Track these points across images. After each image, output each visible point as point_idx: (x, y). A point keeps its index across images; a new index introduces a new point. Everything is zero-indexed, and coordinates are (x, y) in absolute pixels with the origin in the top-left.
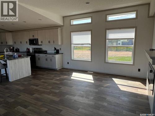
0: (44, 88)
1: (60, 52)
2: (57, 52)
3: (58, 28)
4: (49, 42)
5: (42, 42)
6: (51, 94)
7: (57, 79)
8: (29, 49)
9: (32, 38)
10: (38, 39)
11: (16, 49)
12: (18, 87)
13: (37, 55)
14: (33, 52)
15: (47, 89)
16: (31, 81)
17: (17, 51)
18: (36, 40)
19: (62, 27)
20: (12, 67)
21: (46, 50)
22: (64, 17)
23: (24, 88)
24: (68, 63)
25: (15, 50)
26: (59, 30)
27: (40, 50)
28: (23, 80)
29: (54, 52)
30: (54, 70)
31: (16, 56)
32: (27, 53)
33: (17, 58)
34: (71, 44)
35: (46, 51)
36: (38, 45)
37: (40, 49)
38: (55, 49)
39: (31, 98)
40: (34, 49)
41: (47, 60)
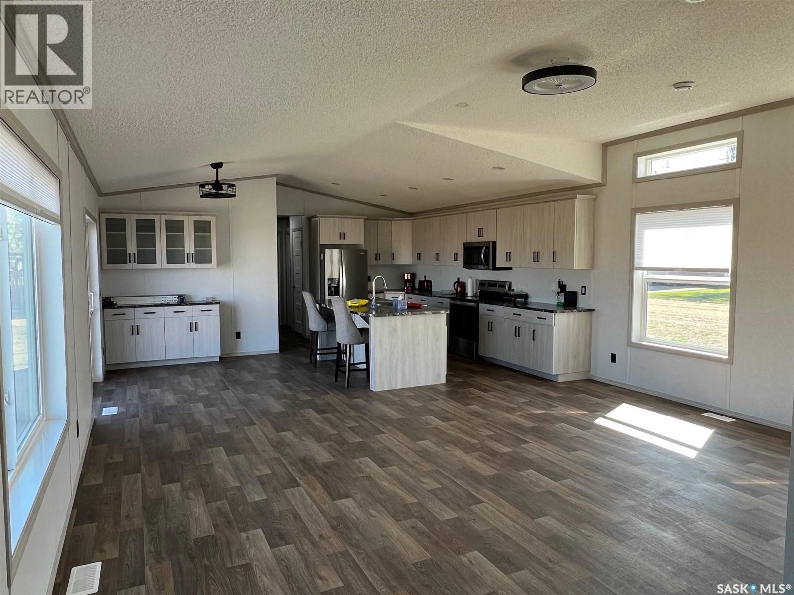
0: (465, 433)
1: (582, 302)
2: (570, 302)
3: (575, 198)
4: (537, 257)
5: (508, 256)
6: (477, 454)
7: (532, 414)
8: (462, 285)
9: (474, 238)
10: (494, 244)
11: (420, 282)
12: (386, 409)
13: (483, 307)
14: (475, 295)
15: (472, 436)
16: (434, 402)
17: (425, 288)
18: (488, 248)
19: (594, 190)
20: (380, 341)
21: (525, 290)
22: (606, 146)
23: (401, 417)
24: (614, 358)
25: (417, 286)
26: (580, 203)
27: (500, 290)
28: (411, 394)
29: (555, 299)
30: (543, 380)
31: (399, 307)
32: (452, 299)
33: (401, 313)
34: (631, 268)
35: (525, 296)
36: (495, 268)
37: (502, 284)
38: (562, 287)
39: (409, 448)
40: (482, 283)
41: (517, 332)
